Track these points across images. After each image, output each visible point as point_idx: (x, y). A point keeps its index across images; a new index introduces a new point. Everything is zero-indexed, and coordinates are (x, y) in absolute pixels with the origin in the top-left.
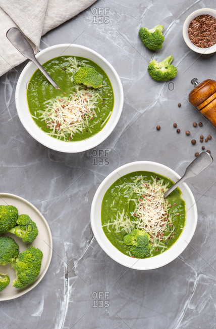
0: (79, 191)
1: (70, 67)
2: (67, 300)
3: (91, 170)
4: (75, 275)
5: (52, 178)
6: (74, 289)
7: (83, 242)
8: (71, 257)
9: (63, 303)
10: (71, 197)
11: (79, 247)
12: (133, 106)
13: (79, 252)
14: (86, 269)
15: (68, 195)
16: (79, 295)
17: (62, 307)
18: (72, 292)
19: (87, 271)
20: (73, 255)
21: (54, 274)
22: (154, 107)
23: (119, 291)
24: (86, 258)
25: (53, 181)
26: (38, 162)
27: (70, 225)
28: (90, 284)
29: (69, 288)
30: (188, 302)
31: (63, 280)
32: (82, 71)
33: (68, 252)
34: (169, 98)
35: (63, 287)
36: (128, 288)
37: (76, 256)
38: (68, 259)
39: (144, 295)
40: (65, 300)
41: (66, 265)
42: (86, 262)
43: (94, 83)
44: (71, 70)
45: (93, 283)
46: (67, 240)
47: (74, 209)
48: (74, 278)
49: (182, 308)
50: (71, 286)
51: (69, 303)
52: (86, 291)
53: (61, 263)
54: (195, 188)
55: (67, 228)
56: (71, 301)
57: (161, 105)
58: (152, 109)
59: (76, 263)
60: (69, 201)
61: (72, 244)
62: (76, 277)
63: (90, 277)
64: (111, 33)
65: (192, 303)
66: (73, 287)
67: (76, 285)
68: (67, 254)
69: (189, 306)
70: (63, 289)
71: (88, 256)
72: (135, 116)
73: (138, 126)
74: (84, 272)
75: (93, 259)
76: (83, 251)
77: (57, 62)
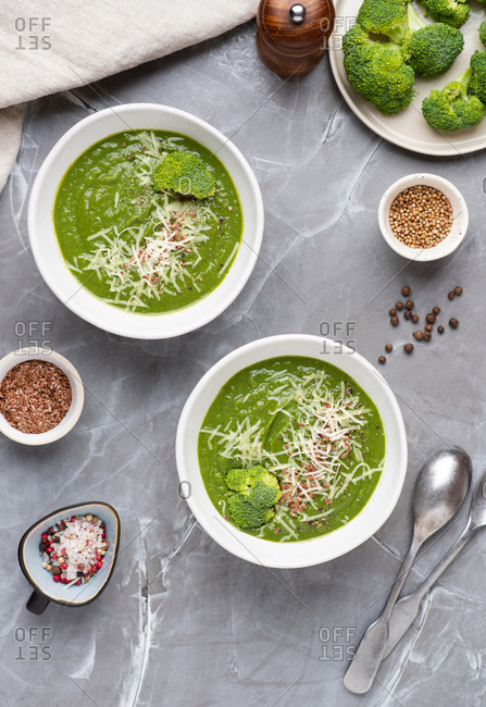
0: (173, 407)
1: (142, 153)
2: (146, 642)
3: (198, 362)
4: (164, 590)
5: (114, 379)
6: (162, 618)
7: (181, 518)
8: (156, 551)
9: (138, 650)
10: (155, 420)
11: (171, 528)
12: (289, 222)
13: (172, 540)
14: (186, 575)
15: (149, 416)
16: (172, 632)
17: (135, 658)
18: (158, 626)
19: (189, 580)
20: (159, 546)
21: (118, 586)
22: (335, 225)
23: (258, 624)
24: (188, 553)
25: (116, 386)
26: (84, 344)
27: (152, 481)
28: (197, 609)
29: (151, 617)
30: (408, 647)
31: (137, 600)
32: (171, 162)
33: (148, 540)
34: (367, 206)
35: (138, 615)
36: (278, 618)
37: (165, 548)
38: (149, 554)
39: (313, 633)
40: (142, 644)
41: (143, 567)
42: (187, 560)
43: (197, 188)
44: (146, 160)
45: (202, 606)
46: (146, 514)
47: (162, 445)
48: (161, 595)
49: (397, 660)
50: (155, 614)
51: (151, 651)
52: (187, 623)
53: (134, 563)
54: (426, 402)
55: (147, 487)
56: (155, 646)
57: (349, 220)
58: (331, 230)
59: (165, 563)
60: (151, 430)
61: (157, 522)
62: (166, 594)
63: (196, 593)
64: (241, 65)
65: (417, 649)
66: (159, 615)
67: (166, 610)
68: (146, 543)
69: (411, 657)
70: (138, 619)
71: (193, 549)
72: (294, 243)
73: (301, 265)
74: (183, 584)
75: (203, 554)
76: (180, 537)
77: (114, 145)
